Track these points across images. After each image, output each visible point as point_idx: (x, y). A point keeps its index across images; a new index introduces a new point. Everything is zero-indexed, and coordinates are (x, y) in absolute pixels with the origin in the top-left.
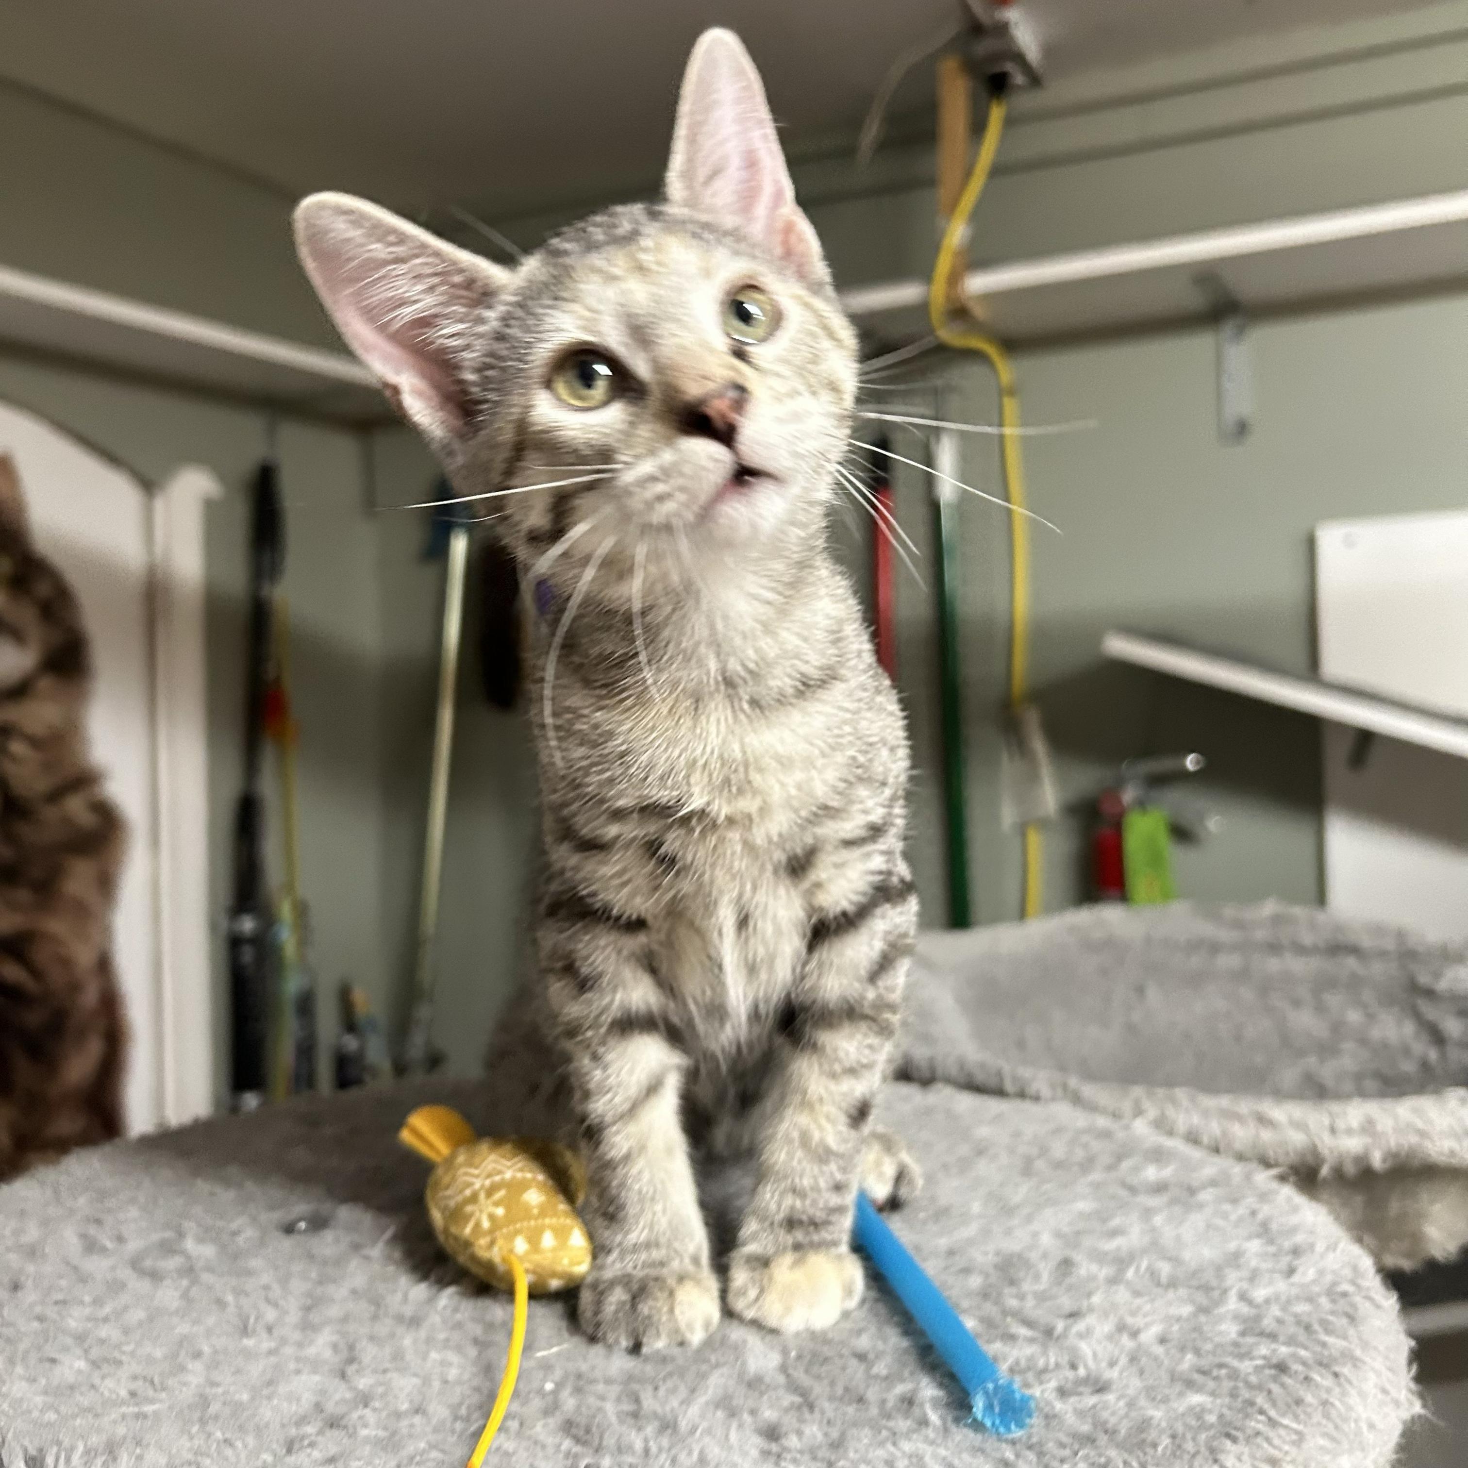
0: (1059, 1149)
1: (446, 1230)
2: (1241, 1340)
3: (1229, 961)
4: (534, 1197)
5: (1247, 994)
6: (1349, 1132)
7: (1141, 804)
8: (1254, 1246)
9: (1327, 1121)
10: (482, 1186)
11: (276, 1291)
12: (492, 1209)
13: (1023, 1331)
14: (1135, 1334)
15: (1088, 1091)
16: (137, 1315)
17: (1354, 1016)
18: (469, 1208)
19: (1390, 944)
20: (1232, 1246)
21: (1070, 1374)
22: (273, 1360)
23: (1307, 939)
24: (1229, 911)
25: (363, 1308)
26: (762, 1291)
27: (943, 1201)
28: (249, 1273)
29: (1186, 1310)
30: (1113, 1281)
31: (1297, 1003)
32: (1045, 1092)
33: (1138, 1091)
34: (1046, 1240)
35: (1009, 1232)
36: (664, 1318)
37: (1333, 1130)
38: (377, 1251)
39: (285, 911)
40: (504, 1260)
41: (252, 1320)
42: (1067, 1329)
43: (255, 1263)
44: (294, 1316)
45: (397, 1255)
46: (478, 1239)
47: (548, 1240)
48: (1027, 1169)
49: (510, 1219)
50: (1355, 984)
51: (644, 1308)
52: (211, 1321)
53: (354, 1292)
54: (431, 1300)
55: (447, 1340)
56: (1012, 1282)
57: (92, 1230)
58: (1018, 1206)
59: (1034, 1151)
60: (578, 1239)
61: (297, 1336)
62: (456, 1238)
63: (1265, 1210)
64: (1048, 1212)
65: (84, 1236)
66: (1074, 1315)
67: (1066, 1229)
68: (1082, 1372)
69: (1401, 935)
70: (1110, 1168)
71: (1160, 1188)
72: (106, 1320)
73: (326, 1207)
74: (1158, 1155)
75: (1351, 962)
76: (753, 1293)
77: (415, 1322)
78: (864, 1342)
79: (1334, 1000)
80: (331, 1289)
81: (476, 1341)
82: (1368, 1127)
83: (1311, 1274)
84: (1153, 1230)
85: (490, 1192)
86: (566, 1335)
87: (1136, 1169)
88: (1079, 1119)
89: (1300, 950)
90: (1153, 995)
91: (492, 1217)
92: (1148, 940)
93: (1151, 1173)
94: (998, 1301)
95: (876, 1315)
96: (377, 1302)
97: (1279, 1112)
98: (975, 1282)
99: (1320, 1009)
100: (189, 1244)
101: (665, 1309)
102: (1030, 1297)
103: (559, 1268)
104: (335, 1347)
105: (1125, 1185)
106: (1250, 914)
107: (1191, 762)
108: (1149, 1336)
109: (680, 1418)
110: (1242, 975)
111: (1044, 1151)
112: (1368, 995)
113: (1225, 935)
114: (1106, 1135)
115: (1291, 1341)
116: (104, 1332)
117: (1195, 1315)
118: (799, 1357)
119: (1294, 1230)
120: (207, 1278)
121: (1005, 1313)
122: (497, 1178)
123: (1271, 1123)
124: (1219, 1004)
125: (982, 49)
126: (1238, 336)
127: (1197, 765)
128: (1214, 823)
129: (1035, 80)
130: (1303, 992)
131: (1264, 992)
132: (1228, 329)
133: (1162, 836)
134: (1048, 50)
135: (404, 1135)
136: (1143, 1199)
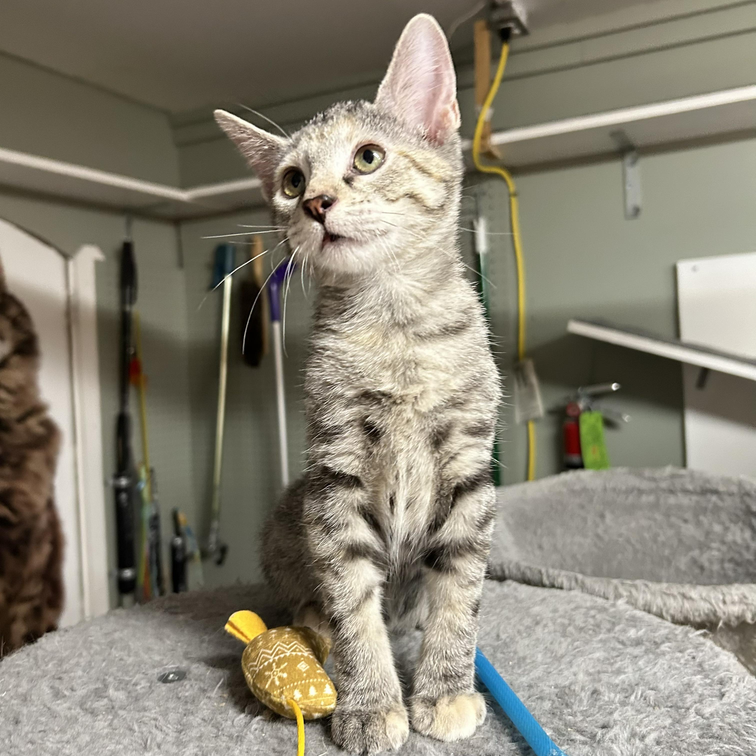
0: (580, 621)
1: (255, 685)
2: (702, 741)
3: (647, 499)
4: (303, 666)
5: (658, 516)
6: (733, 603)
7: (588, 409)
8: (698, 679)
9: (721, 597)
10: (274, 661)
11: (161, 722)
12: (280, 674)
13: (579, 737)
14: (642, 738)
15: (589, 581)
16: (85, 739)
17: (717, 528)
18: (267, 673)
19: (734, 489)
20: (686, 680)
23: (690, 487)
24: (647, 473)
25: (209, 730)
26: (432, 720)
27: (521, 653)
28: (145, 709)
29: (669, 721)
30: (623, 704)
31: (686, 521)
32: (566, 584)
33: (615, 582)
34: (582, 677)
35: (560, 672)
36: (380, 737)
37: (724, 602)
38: (215, 693)
40: (289, 703)
41: (149, 741)
42: (603, 735)
43: (148, 704)
44: (172, 737)
45: (226, 695)
46: (273, 692)
47: (312, 691)
48: (564, 633)
49: (291, 680)
50: (716, 510)
52: (126, 741)
53: (204, 720)
54: (247, 724)
56: (568, 705)
57: (57, 684)
58: (562, 656)
59: (566, 622)
60: (329, 690)
61: (174, 750)
62: (261, 690)
63: (700, 656)
64: (580, 660)
65: (52, 688)
66: (606, 727)
67: (591, 670)
69: (740, 484)
70: (609, 631)
71: (638, 642)
72: (68, 742)
73: (185, 664)
74: (633, 622)
75: (714, 498)
76: (427, 721)
77: (240, 739)
79: (705, 520)
80: (191, 718)
81: (274, 750)
82: (743, 599)
83: (733, 697)
84: (640, 670)
85: (279, 663)
86: (326, 746)
87: (624, 631)
88: (587, 600)
89: (686, 491)
90: (609, 517)
91: (280, 678)
92: (605, 490)
93: (632, 633)
94: (561, 718)
95: (495, 728)
96: (217, 726)
97: (694, 593)
98: (547, 705)
99: (698, 524)
100: (111, 692)
101: (381, 731)
102: (578, 714)
103: (319, 707)
105: (618, 639)
106: (658, 474)
107: (614, 387)
108: (650, 739)
110: (655, 506)
111: (571, 620)
112: (724, 517)
113: (645, 485)
114: (603, 610)
115: (730, 741)
117: (672, 724)
119: (717, 668)
120: (121, 712)
121: (566, 725)
122: (282, 656)
123: (690, 599)
124: (644, 522)
125: (496, 16)
126: (634, 163)
127: (618, 388)
128: (626, 418)
129: (524, 32)
130: (688, 516)
131: (667, 515)
132: (628, 159)
133: (600, 425)
134: (531, 16)
135: (228, 627)
136: (630, 650)
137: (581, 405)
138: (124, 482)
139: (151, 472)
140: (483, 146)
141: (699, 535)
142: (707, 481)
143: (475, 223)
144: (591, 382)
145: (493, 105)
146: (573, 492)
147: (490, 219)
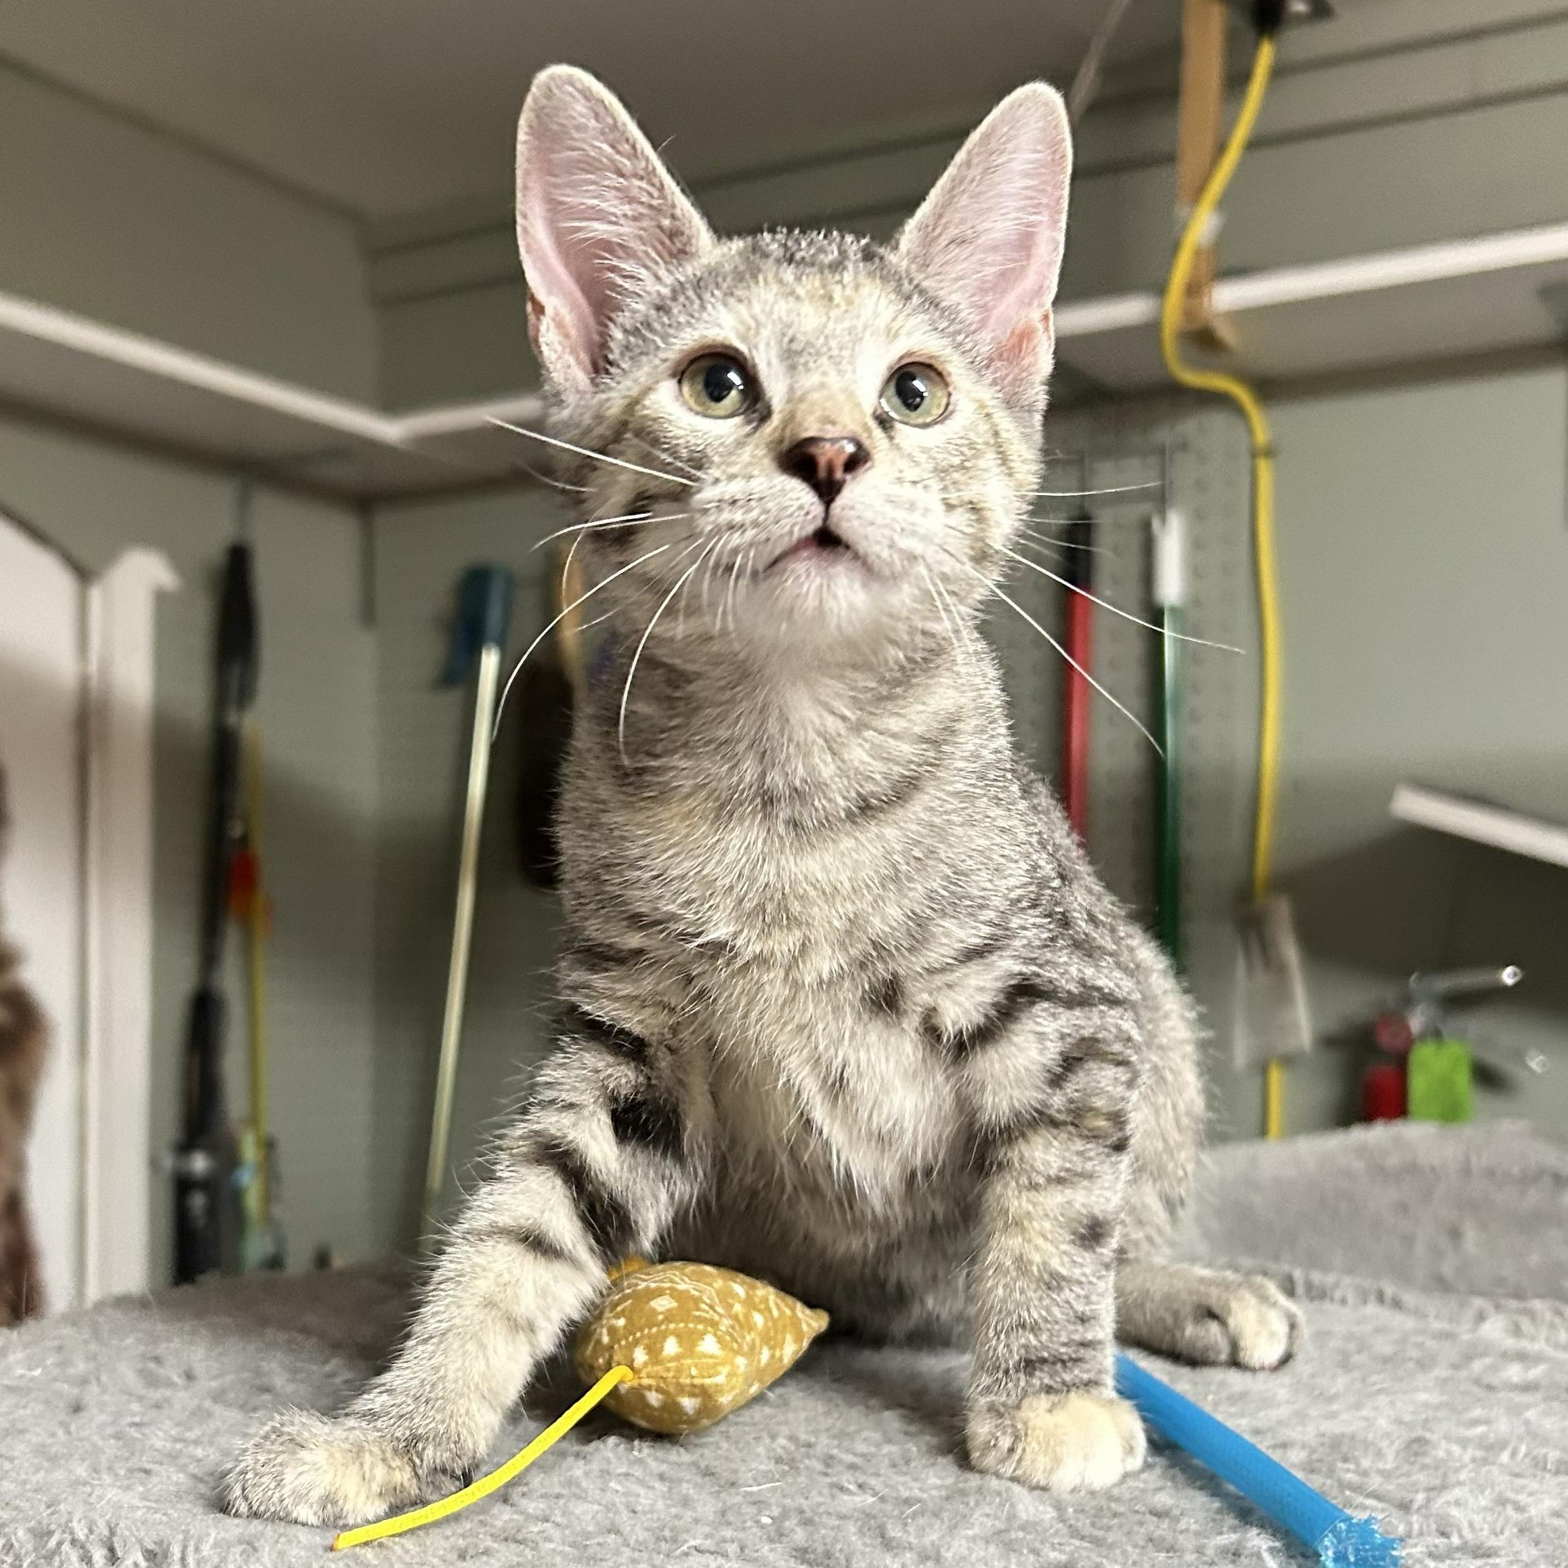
0: (1384, 1346)
7: (1435, 1034)
13: (1371, 1503)
14: (1519, 1508)
21: (1440, 1541)
30: (1483, 1462)
33: (1478, 1302)
34: (1383, 1423)
35: (1331, 1415)
39: (249, 1149)
48: (1344, 1363)
56: (1345, 1460)
58: (1339, 1395)
59: (1351, 1346)
64: (1382, 1401)
66: (1437, 1488)
67: (1407, 1418)
68: (1456, 1540)
70: (1456, 1367)
71: (1527, 1387)
74: (1519, 1357)
78: (1164, 1499)
81: (662, 1478)
84: (1527, 1423)
87: (1494, 1368)
93: (1514, 1373)
95: (1173, 1479)
102: (1373, 1474)
105: (1477, 1382)
107: (1508, 976)
109: (943, 1551)
111: (1363, 1347)
114: (1446, 1336)
118: (1080, 1511)
127: (1517, 978)
128: (1536, 1062)
133: (1463, 1079)
136: (1506, 1396)
137: (1416, 1022)
138: (200, 1164)
139: (269, 1146)
140: (1189, 313)
143: (1156, 524)
144: (1446, 963)
145: (1223, 204)
146: (1382, 1172)
147: (1198, 516)
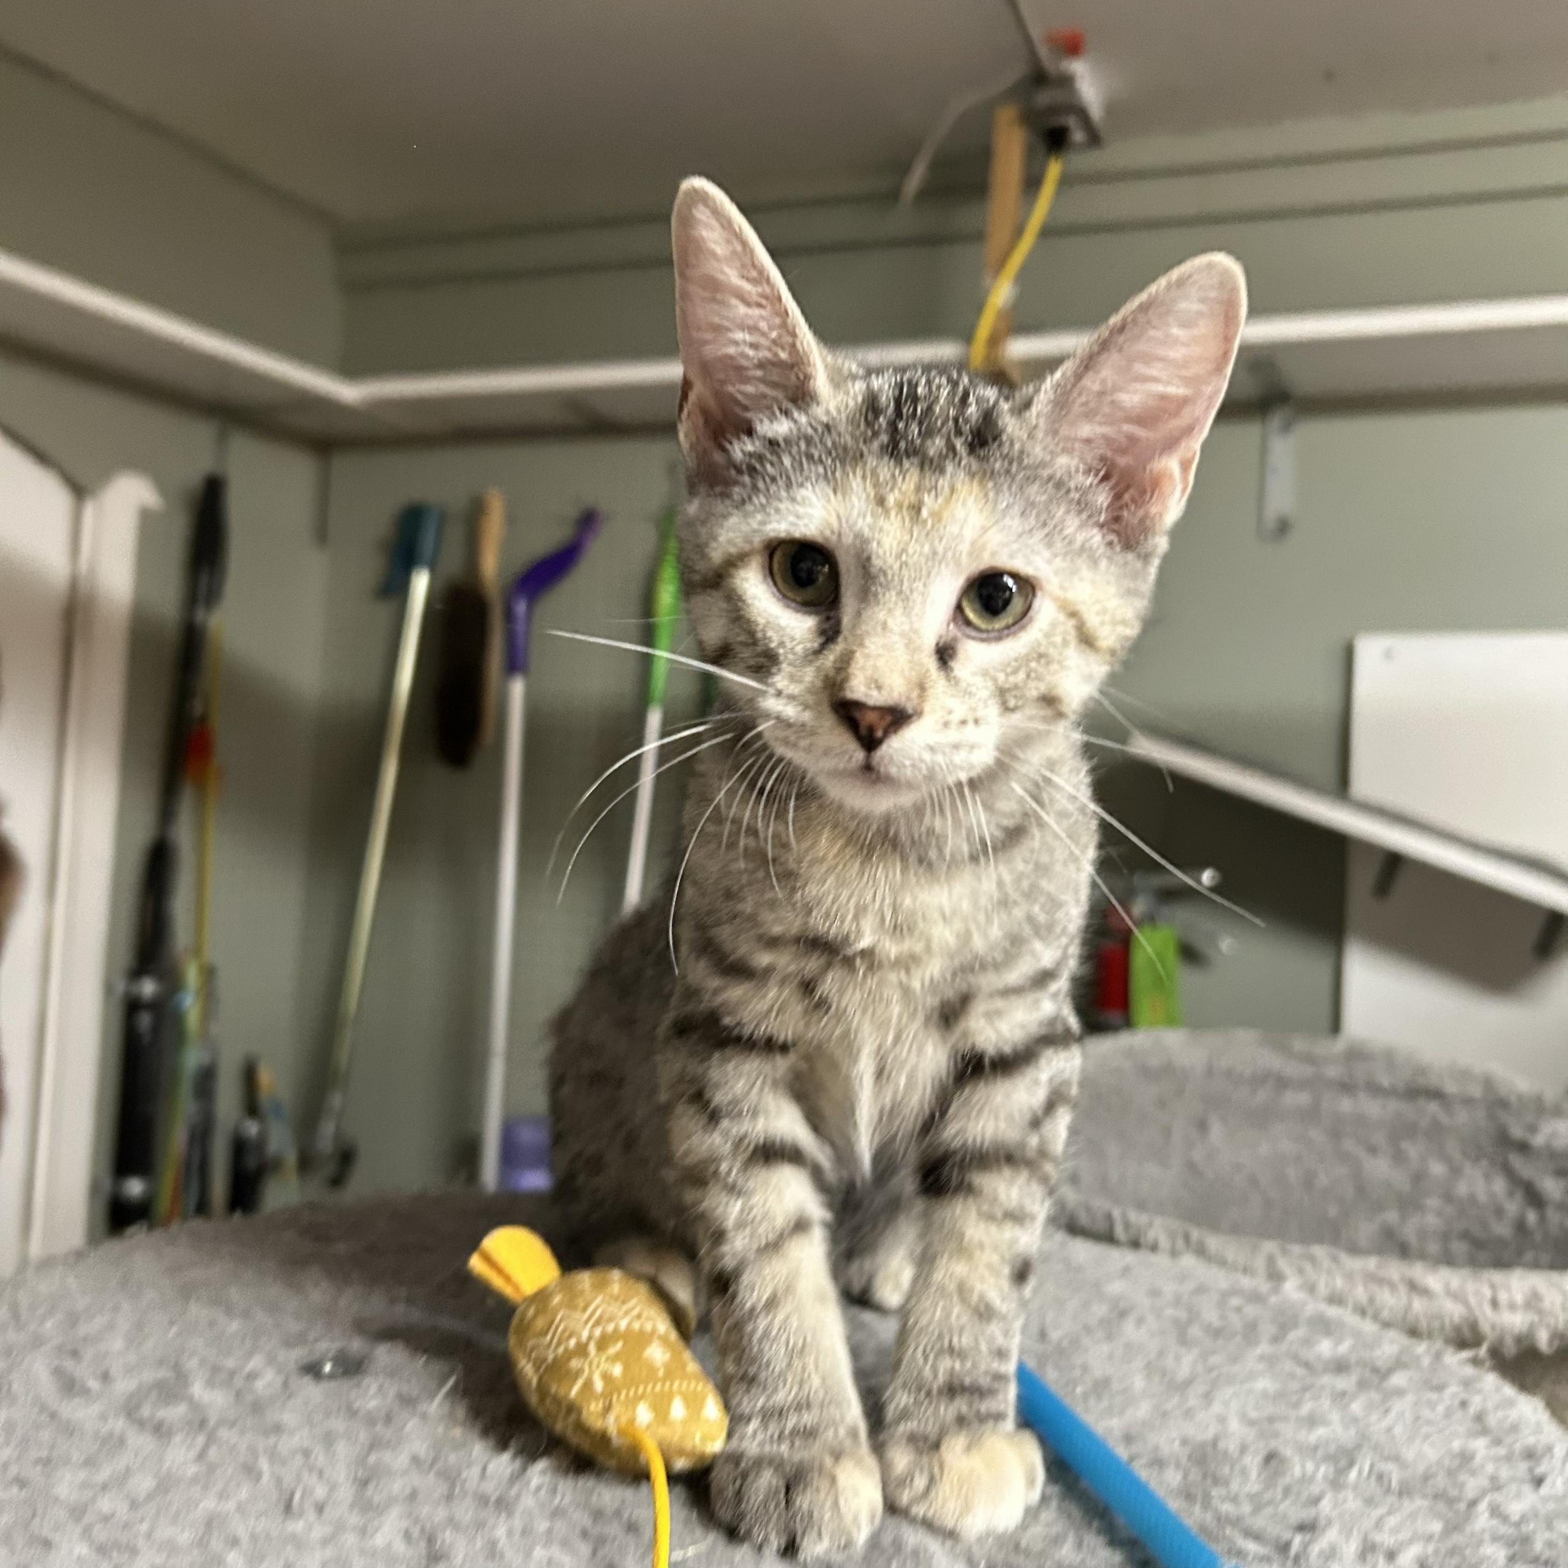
0: (1211, 1315)
1: (542, 1390)
3: (1296, 1099)
4: (657, 1354)
5: (1317, 1135)
6: (1512, 1307)
7: (1150, 919)
8: (1480, 1445)
9: (1487, 1293)
10: (590, 1338)
11: (320, 1457)
12: (606, 1366)
13: (1251, 1547)
15: (1213, 1242)
16: (144, 1484)
17: (1437, 1169)
18: (575, 1364)
19: (1476, 1091)
20: (1456, 1445)
22: (329, 1552)
23: (1385, 1081)
24: (1299, 1044)
25: (430, 1484)
26: (932, 1481)
27: (1098, 1371)
28: (278, 1429)
29: (1436, 1527)
30: (1336, 1484)
31: (1373, 1150)
32: (1164, 1242)
33: (1266, 1245)
35: (1188, 1414)
36: (827, 1517)
37: (1495, 1303)
38: (436, 1406)
39: (192, 976)
40: (621, 1432)
41: (297, 1496)
42: (1305, 1546)
43: (289, 1417)
44: (346, 1492)
45: (461, 1412)
46: (587, 1403)
47: (678, 1410)
48: (1183, 1337)
49: (630, 1379)
50: (1436, 1132)
51: (803, 1501)
52: (244, 1493)
53: (416, 1460)
54: (517, 1477)
55: (550, 1531)
56: (1217, 1481)
57: (69, 1364)
58: (1188, 1383)
59: (1182, 1315)
60: (712, 1409)
61: (354, 1519)
62: (557, 1401)
63: (1476, 1403)
64: (1227, 1392)
65: (58, 1372)
66: (1308, 1528)
67: (1254, 1414)
69: (1488, 1083)
70: (1276, 1339)
71: (1340, 1367)
72: (105, 1487)
73: (356, 1345)
74: (1323, 1326)
75: (1433, 1107)
76: (920, 1482)
77: (503, 1505)
79: (1413, 1150)
80: (387, 1456)
81: (585, 1534)
82: (1533, 1301)
83: (1561, 1486)
84: (1356, 1420)
85: (603, 1343)
86: (699, 1531)
87: (1307, 1342)
88: (1220, 1279)
89: (1375, 1089)
90: (1216, 1131)
91: (607, 1377)
92: (1210, 1071)
93: (1325, 1347)
94: (1207, 1503)
96: (451, 1478)
97: (1433, 1279)
98: (1173, 1477)
99: (1399, 1157)
100: (198, 1389)
101: (829, 1504)
102: (1244, 1501)
103: (688, 1445)
104: (407, 1536)
105: (1296, 1359)
107: (1207, 877)
110: (1311, 1115)
111: (1193, 1315)
112: (1452, 1147)
113: (1293, 1069)
114: (1256, 1297)
116: (105, 1504)
117: (1447, 1533)
119: (1515, 1428)
120: (224, 1433)
121: (1221, 1521)
122: (610, 1328)
123: (1425, 1292)
124: (1287, 1146)
125: (1044, 98)
126: (1286, 428)
127: (1214, 881)
128: (1226, 944)
129: (1094, 139)
130: (1379, 1138)
131: (1336, 1134)
132: (1276, 420)
133: (1171, 956)
134: (1111, 109)
135: (476, 1263)
136: (1326, 1380)
138: (148, 988)
139: (209, 974)
141: (1400, 1179)
142: (1422, 1071)
146: (1146, 1073)
